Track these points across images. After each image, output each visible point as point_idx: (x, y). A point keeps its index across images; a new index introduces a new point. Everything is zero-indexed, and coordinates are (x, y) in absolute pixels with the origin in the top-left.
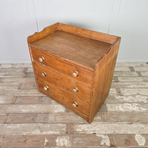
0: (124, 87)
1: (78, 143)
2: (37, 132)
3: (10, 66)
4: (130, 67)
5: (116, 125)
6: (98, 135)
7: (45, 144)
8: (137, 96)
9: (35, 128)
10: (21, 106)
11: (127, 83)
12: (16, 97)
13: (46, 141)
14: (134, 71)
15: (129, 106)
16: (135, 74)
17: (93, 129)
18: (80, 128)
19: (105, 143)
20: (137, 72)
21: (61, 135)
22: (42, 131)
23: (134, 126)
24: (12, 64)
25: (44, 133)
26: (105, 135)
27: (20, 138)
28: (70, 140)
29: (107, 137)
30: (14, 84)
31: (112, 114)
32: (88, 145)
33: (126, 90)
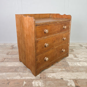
1: (49, 85)
2: (18, 78)
5: (77, 73)
6: (65, 80)
7: (24, 85)
9: (17, 75)
10: (7, 63)
11: (80, 52)
13: (25, 83)
14: (82, 46)
15: (84, 63)
16: (84, 48)
17: (60, 76)
18: (50, 75)
19: (71, 85)
21: (36, 80)
25: (24, 78)
26: (70, 79)
28: (43, 82)
29: (72, 81)
30: (4, 52)
31: (72, 67)
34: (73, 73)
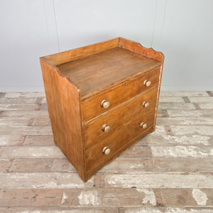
0: (176, 124)
1: (110, 201)
2: (53, 185)
3: (18, 95)
4: (183, 97)
5: (165, 175)
6: (138, 190)
7: (63, 201)
8: (194, 136)
9: (50, 179)
10: (31, 149)
11: (180, 119)
12: (25, 137)
13: (65, 197)
14: (189, 102)
15: (183, 149)
16: (191, 106)
17: (132, 181)
18: (113, 179)
19: (149, 201)
20: (194, 104)
21: (86, 190)
22: (59, 184)
23: (191, 177)
24: (21, 93)
25: (63, 186)
26: (149, 189)
27: (28, 193)
28: (99, 196)
29: (152, 192)
30: (23, 118)
31: (158, 160)
32: (125, 204)
33: (179, 127)
34: (156, 175)
